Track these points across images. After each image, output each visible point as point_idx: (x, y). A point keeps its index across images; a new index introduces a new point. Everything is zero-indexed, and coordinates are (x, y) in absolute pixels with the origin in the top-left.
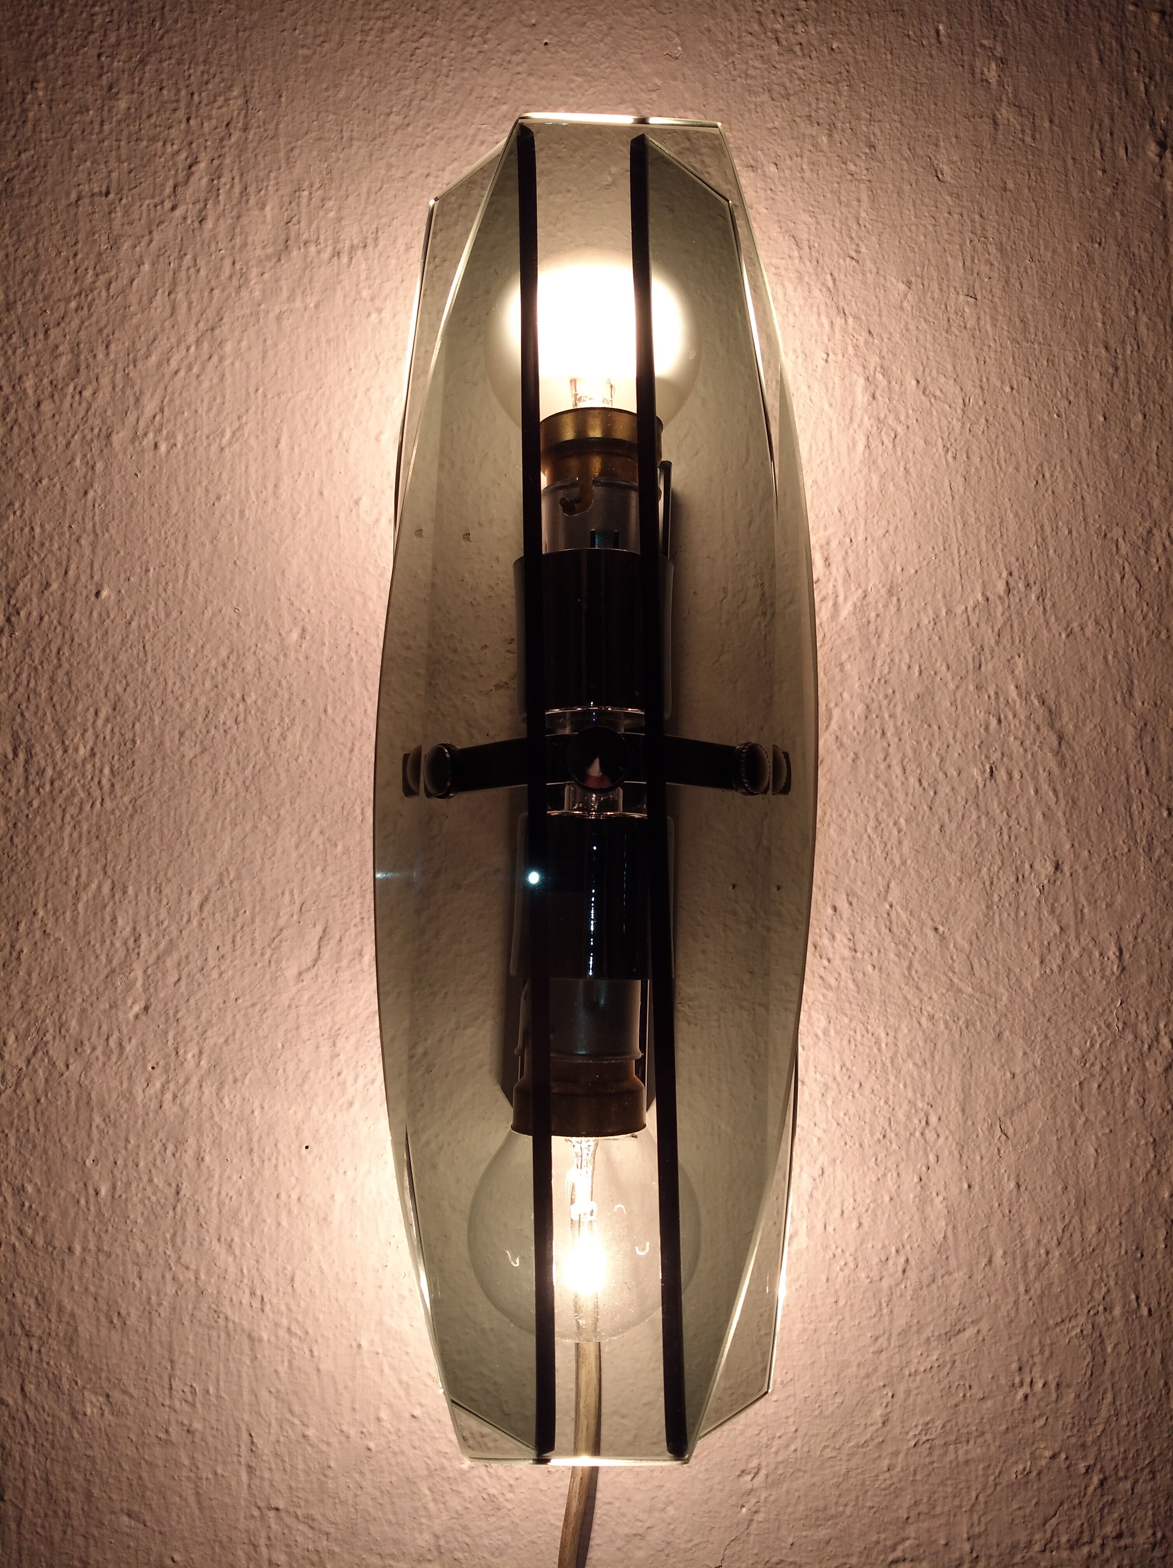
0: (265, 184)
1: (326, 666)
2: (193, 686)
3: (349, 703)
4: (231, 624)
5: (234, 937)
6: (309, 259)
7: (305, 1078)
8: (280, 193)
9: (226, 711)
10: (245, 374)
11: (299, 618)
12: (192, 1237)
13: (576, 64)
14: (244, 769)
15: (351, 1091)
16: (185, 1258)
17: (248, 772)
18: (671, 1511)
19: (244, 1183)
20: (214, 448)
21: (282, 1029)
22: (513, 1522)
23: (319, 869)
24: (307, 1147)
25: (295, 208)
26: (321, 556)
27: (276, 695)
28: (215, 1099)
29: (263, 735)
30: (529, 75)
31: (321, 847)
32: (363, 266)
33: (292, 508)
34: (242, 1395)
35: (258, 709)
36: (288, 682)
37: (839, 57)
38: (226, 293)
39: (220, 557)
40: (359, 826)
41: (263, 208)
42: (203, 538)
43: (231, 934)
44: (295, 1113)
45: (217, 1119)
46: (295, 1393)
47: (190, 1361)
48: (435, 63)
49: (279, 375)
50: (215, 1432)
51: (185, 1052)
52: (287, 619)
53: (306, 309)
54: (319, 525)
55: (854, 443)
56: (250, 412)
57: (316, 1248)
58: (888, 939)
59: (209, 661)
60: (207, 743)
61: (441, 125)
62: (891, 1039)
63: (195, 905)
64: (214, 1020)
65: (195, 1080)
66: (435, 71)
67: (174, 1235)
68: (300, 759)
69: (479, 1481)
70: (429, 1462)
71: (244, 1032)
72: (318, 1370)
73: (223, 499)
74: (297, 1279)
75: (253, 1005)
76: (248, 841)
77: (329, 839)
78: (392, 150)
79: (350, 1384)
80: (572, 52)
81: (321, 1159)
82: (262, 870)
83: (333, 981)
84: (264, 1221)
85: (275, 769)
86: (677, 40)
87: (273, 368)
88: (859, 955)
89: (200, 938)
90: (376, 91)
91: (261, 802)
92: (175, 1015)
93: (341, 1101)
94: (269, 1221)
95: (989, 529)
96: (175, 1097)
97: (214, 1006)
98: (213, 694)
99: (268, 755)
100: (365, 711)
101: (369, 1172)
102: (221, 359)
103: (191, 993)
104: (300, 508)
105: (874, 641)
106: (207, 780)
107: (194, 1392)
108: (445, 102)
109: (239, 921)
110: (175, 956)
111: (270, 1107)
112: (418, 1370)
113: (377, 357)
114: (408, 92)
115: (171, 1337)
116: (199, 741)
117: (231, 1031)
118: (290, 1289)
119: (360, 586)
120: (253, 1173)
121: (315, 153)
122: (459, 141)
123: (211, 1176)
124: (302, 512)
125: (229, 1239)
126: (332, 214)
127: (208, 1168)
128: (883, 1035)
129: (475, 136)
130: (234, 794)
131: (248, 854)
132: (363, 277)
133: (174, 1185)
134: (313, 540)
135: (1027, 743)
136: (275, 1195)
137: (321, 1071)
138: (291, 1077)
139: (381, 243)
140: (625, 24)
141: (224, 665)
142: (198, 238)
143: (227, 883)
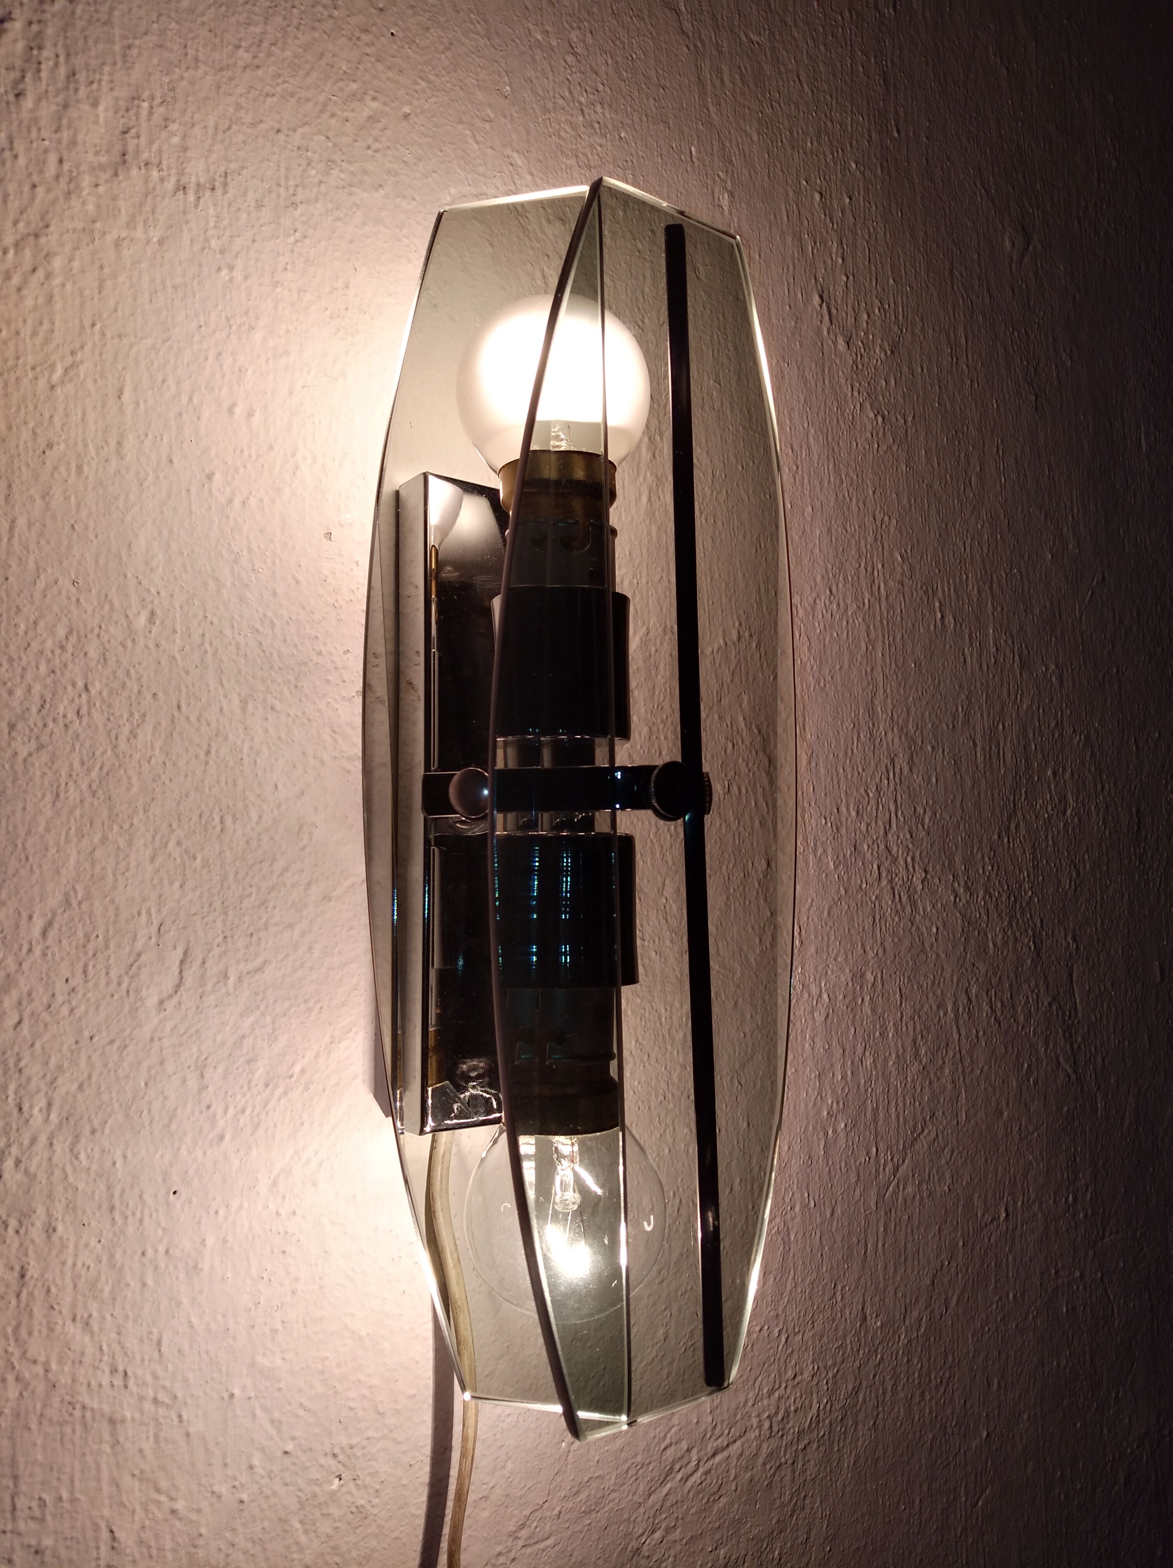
0: (98, 77)
1: (178, 656)
2: (24, 669)
3: (204, 700)
4: (69, 598)
5: (86, 966)
6: (151, 185)
7: (172, 1117)
8: (115, 94)
9: (66, 702)
10: (78, 301)
11: (148, 599)
12: (41, 1324)
13: (420, 67)
14: (89, 771)
15: (221, 1123)
16: (32, 1352)
17: (94, 774)
18: (510, 1465)
19: (103, 1247)
20: (42, 383)
21: (145, 1065)
22: (379, 1526)
23: (177, 885)
24: (175, 1193)
25: (134, 118)
26: (171, 532)
27: (124, 686)
28: (68, 1156)
29: (110, 732)
30: (378, 60)
31: (178, 860)
32: (211, 211)
33: (138, 473)
34: (101, 1490)
35: (103, 701)
36: (137, 672)
37: (626, 146)
38: (52, 196)
39: (54, 517)
40: (219, 837)
41: (95, 104)
42: (32, 491)
43: (81, 964)
44: (162, 1157)
45: (71, 1179)
46: (162, 1468)
47: (37, 1470)
48: (285, 9)
49: (120, 314)
50: (68, 1543)
51: (31, 1107)
52: (134, 599)
53: (148, 242)
54: (169, 497)
55: (640, 495)
56: (86, 349)
57: (185, 1301)
58: (665, 928)
59: (44, 641)
60: (45, 739)
61: (291, 80)
62: (668, 1013)
63: (37, 931)
64: (66, 1064)
65: (43, 1139)
66: (285, 18)
67: (18, 1327)
68: (153, 761)
69: (349, 1497)
70: (300, 1494)
71: (101, 1074)
72: (188, 1434)
73: (55, 448)
74: (165, 1342)
75: (112, 1042)
76: (98, 854)
77: (187, 851)
78: (240, 90)
79: (221, 1439)
80: (417, 53)
81: (190, 1202)
82: (114, 887)
83: (198, 1008)
84: (128, 1285)
85: (125, 771)
86: (506, 79)
87: (112, 303)
88: (646, 943)
89: (44, 969)
90: (224, 16)
91: (110, 809)
92: (16, 1065)
93: (210, 1137)
94: (132, 1284)
95: (727, 586)
96: (18, 1162)
97: (65, 1048)
98: (49, 681)
99: (117, 755)
100: (221, 710)
101: (241, 1207)
102: (49, 276)
103: (36, 1036)
104: (147, 474)
105: (653, 673)
106: (46, 782)
107: (42, 1502)
108: (295, 57)
109: (91, 947)
110: (15, 994)
111: (134, 1155)
112: (290, 1404)
113: (228, 320)
114: (258, 30)
115: (14, 1449)
116: (34, 737)
117: (86, 1075)
118: (156, 1355)
119: (213, 571)
120: (115, 1234)
121: (155, 61)
122: (310, 104)
123: (64, 1247)
124: (150, 478)
125: (86, 1315)
126: (176, 140)
127: (61, 1238)
128: (663, 1010)
129: (325, 105)
130: (78, 799)
131: (97, 869)
132: (212, 224)
133: (17, 1268)
134: (162, 513)
135: (750, 764)
136: (139, 1252)
137: (189, 1107)
138: (157, 1118)
139: (231, 191)
140: (463, 44)
141: (62, 647)
142: (14, 115)
143: (74, 904)
